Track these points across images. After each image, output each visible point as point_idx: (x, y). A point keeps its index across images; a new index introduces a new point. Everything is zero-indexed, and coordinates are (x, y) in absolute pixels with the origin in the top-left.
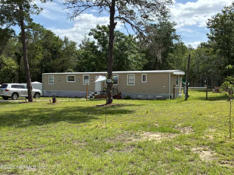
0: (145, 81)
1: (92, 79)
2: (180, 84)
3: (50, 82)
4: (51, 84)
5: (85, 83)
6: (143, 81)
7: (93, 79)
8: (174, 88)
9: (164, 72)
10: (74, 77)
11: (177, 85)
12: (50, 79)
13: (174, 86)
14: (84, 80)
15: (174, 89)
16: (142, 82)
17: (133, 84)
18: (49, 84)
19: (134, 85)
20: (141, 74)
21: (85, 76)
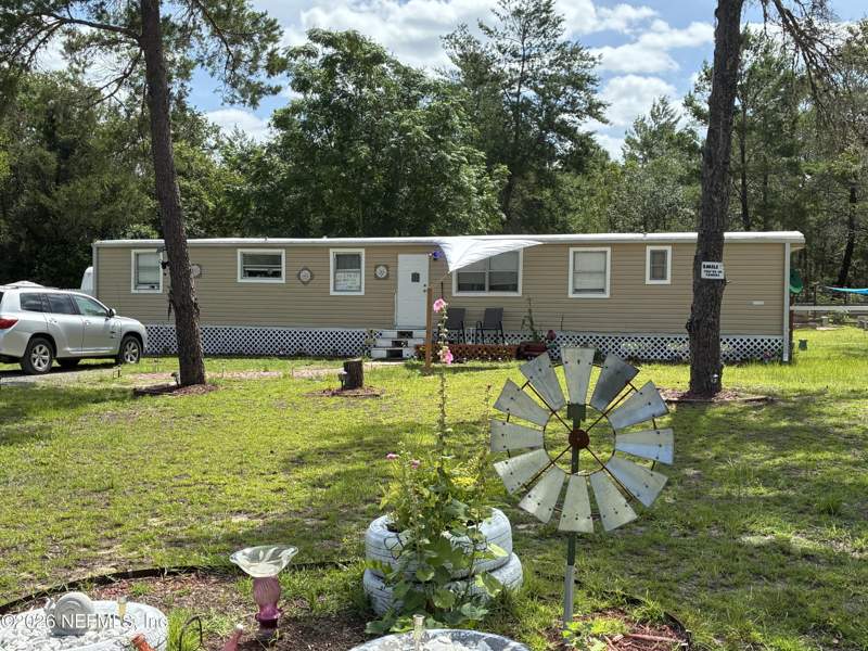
0: (663, 277)
1: (382, 268)
3: (138, 283)
4: (145, 290)
5: (339, 288)
6: (653, 277)
7: (387, 267)
9: (757, 238)
10: (276, 259)
12: (138, 268)
13: (791, 301)
14: (335, 273)
15: (792, 313)
16: (648, 281)
17: (603, 290)
18: (133, 291)
19: (607, 295)
20: (642, 245)
21: (338, 256)
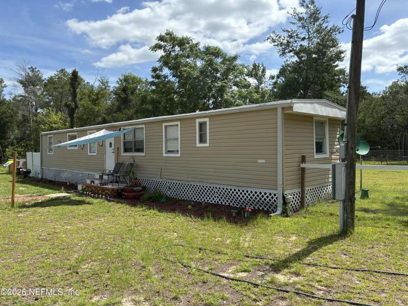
0: (206, 142)
2: (332, 153)
6: (200, 142)
8: (303, 165)
11: (317, 156)
13: (303, 159)
15: (303, 170)
16: (198, 145)
17: (177, 152)
18: (48, 153)
19: (179, 155)
20: (194, 118)
